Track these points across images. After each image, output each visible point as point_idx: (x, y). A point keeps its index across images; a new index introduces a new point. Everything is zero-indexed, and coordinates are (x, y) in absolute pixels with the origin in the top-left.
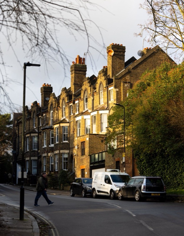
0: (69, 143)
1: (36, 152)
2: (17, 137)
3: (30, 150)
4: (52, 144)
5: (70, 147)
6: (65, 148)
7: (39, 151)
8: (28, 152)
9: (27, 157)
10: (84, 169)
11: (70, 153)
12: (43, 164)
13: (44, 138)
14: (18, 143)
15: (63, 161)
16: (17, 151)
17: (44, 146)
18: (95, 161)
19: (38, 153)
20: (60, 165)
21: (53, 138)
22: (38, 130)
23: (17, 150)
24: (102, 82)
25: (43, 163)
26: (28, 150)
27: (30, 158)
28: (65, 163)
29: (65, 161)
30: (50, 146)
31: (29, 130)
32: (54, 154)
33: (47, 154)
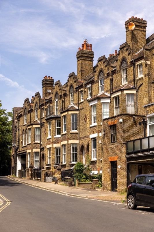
0: (79, 132)
1: (39, 143)
2: (18, 130)
3: (31, 142)
4: (58, 134)
5: (80, 137)
6: (74, 138)
7: (42, 143)
8: (30, 144)
9: (29, 149)
10: (116, 161)
11: (80, 144)
12: (47, 157)
13: (48, 129)
14: (19, 136)
15: (72, 153)
16: (17, 144)
17: (48, 137)
18: (134, 150)
19: (41, 145)
20: (69, 157)
21: (58, 128)
22: (41, 121)
23: (17, 142)
24: (125, 57)
25: (47, 155)
26: (30, 142)
27: (32, 151)
28: (75, 154)
29: (74, 152)
30: (55, 137)
31: (31, 122)
32: (61, 145)
33: (52, 145)
